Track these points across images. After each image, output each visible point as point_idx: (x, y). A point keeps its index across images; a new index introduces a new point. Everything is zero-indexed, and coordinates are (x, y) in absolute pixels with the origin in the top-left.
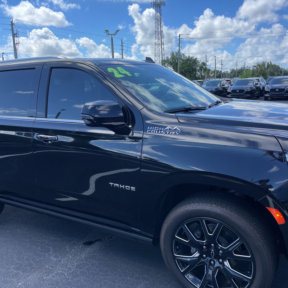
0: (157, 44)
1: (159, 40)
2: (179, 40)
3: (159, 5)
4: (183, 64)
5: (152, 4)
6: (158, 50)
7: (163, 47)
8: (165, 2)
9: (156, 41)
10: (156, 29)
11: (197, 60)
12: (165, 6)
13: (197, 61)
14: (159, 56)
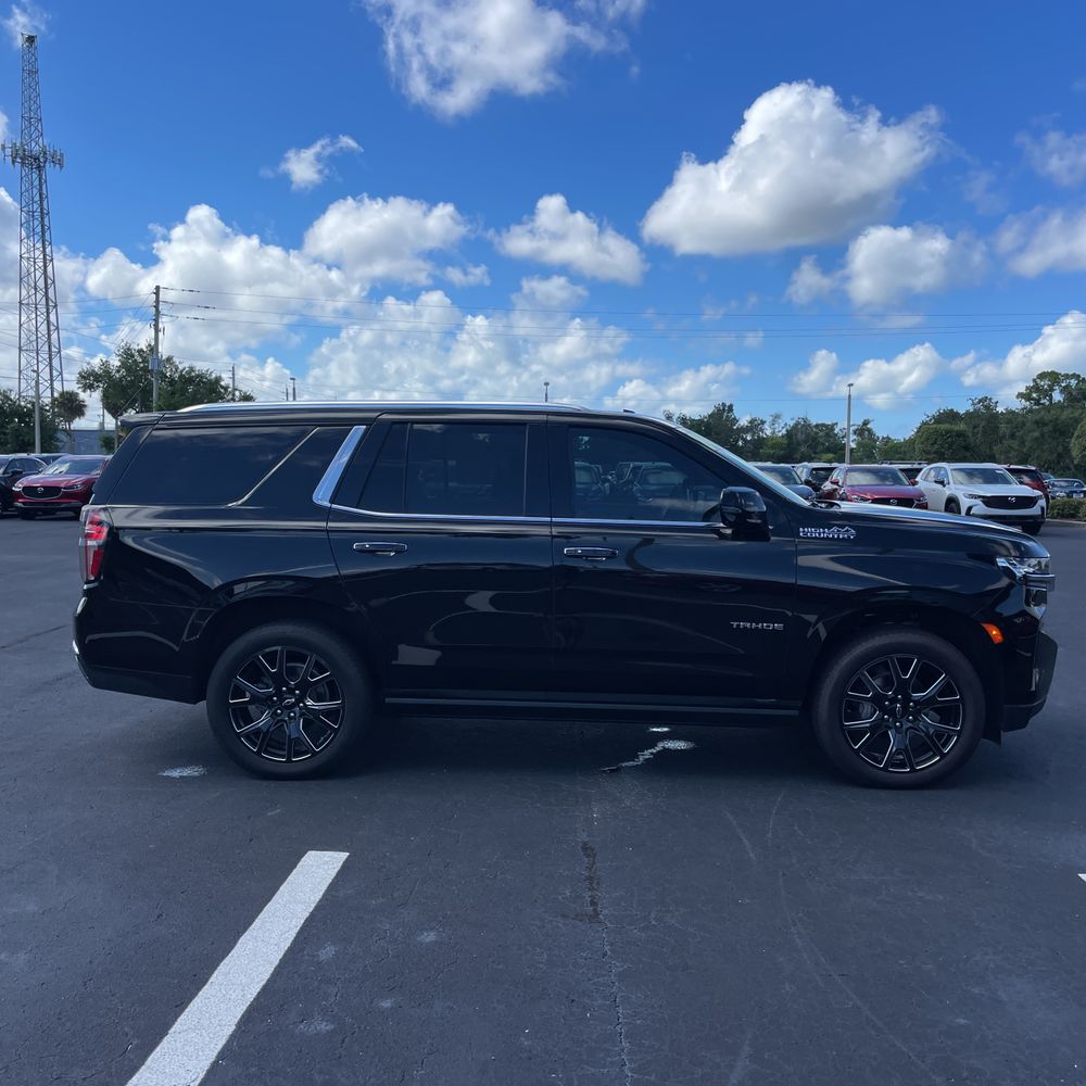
0: (28, 304)
1: (36, 289)
2: (157, 307)
3: (36, 159)
4: (173, 393)
5: (8, 151)
6: (34, 329)
7: (53, 318)
8: (62, 155)
9: (24, 292)
10: (24, 250)
11: (222, 383)
12: (61, 167)
13: (222, 387)
14: (38, 354)
